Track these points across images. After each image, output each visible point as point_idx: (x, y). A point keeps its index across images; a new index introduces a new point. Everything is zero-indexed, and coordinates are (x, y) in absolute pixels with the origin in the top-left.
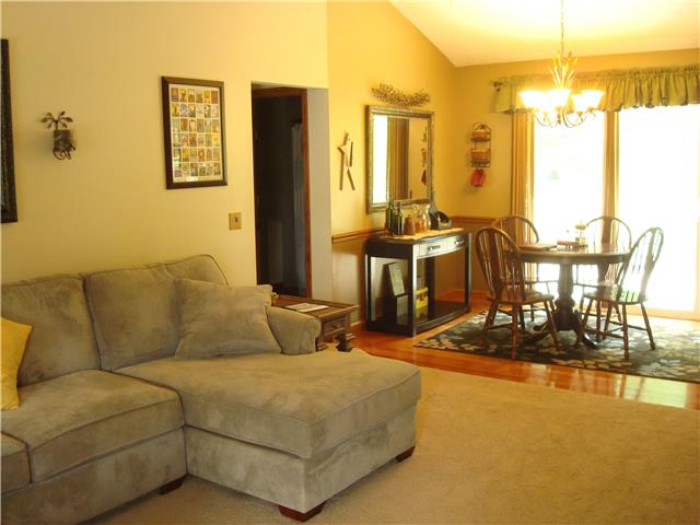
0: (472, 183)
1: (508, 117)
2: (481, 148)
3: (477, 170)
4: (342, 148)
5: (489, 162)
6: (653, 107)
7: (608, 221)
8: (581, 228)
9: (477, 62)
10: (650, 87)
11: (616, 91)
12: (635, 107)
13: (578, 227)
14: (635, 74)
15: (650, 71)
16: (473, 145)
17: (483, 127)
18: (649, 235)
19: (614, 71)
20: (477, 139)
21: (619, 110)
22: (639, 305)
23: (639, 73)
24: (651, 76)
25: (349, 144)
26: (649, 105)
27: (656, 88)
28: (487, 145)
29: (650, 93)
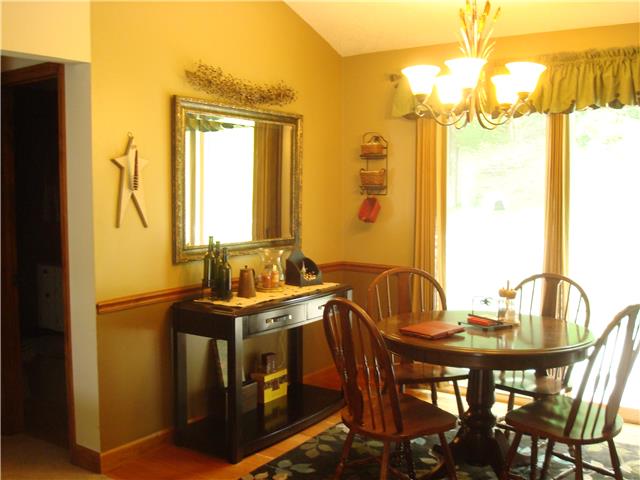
0: (360, 217)
1: (410, 124)
2: (375, 168)
3: (368, 199)
4: (120, 161)
5: (386, 187)
6: (621, 106)
7: (553, 281)
8: (508, 295)
9: (368, 48)
10: (616, 77)
11: (566, 82)
12: (594, 107)
13: (503, 294)
14: (593, 56)
15: (616, 53)
16: (363, 164)
17: (377, 139)
18: (625, 321)
19: (561, 54)
20: (368, 155)
21: (569, 111)
22: (606, 443)
23: (598, 55)
24: (619, 60)
25: (132, 153)
26: (616, 104)
27: (625, 78)
28: (382, 164)
29: (617, 86)
